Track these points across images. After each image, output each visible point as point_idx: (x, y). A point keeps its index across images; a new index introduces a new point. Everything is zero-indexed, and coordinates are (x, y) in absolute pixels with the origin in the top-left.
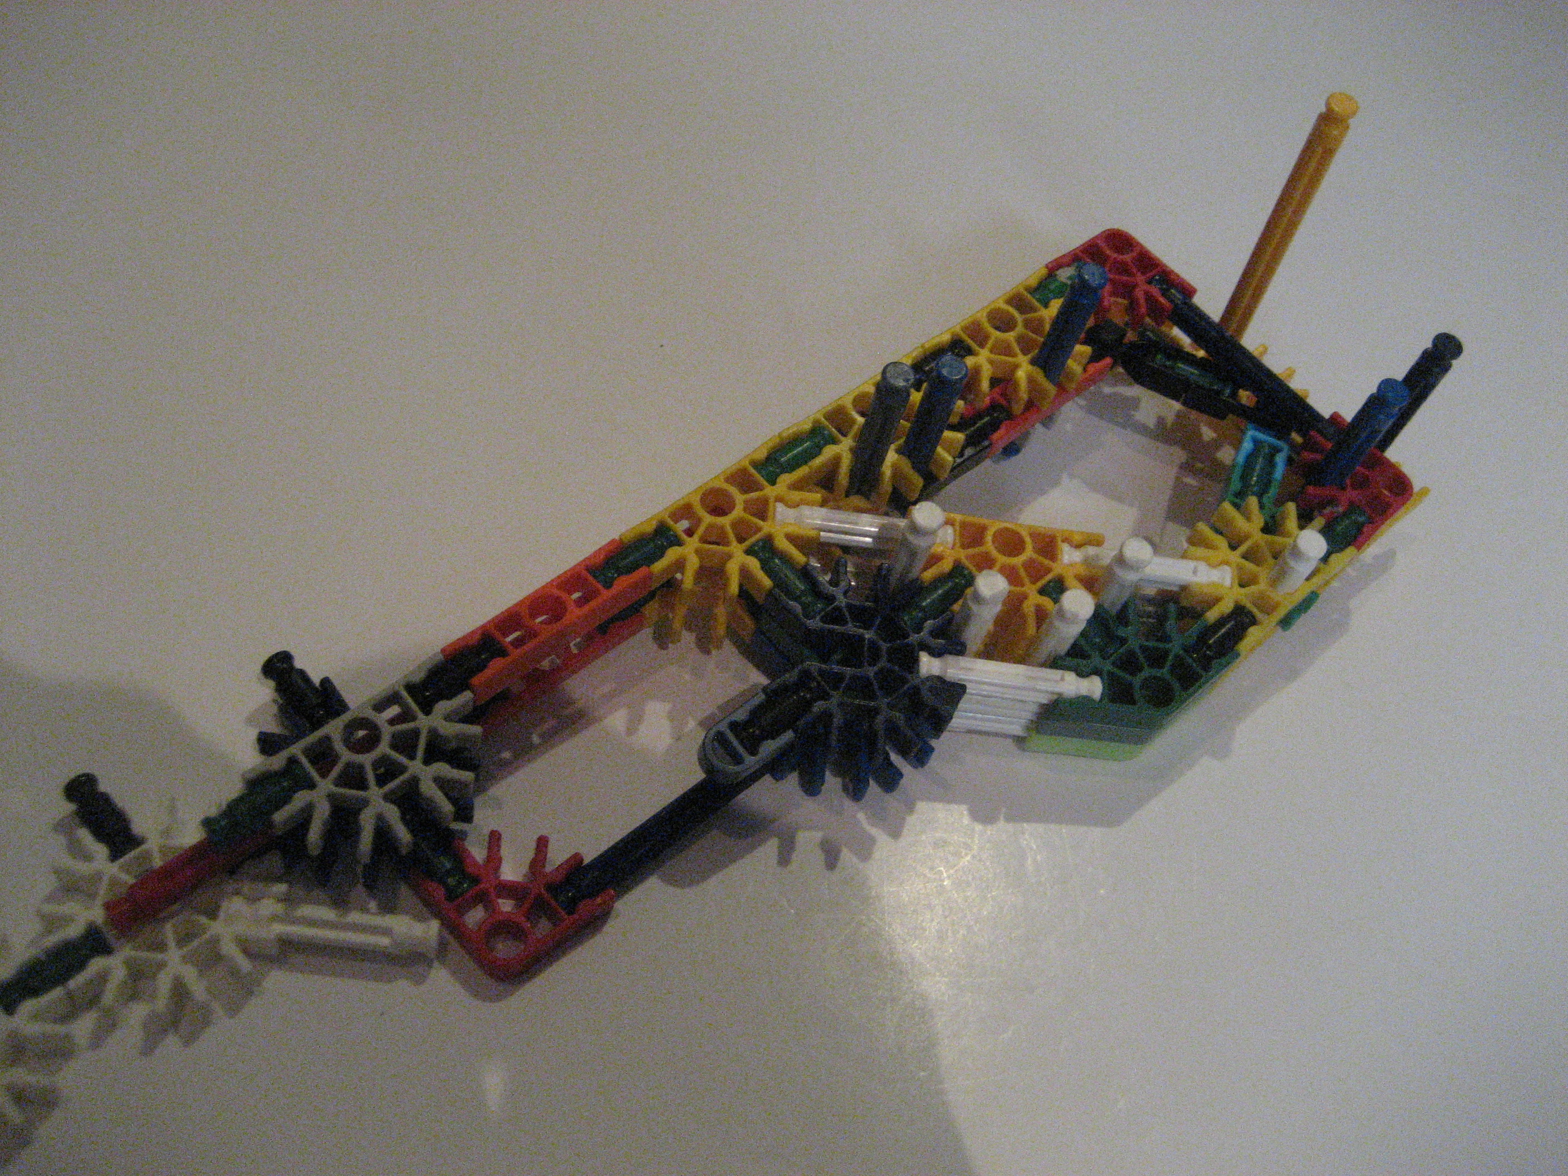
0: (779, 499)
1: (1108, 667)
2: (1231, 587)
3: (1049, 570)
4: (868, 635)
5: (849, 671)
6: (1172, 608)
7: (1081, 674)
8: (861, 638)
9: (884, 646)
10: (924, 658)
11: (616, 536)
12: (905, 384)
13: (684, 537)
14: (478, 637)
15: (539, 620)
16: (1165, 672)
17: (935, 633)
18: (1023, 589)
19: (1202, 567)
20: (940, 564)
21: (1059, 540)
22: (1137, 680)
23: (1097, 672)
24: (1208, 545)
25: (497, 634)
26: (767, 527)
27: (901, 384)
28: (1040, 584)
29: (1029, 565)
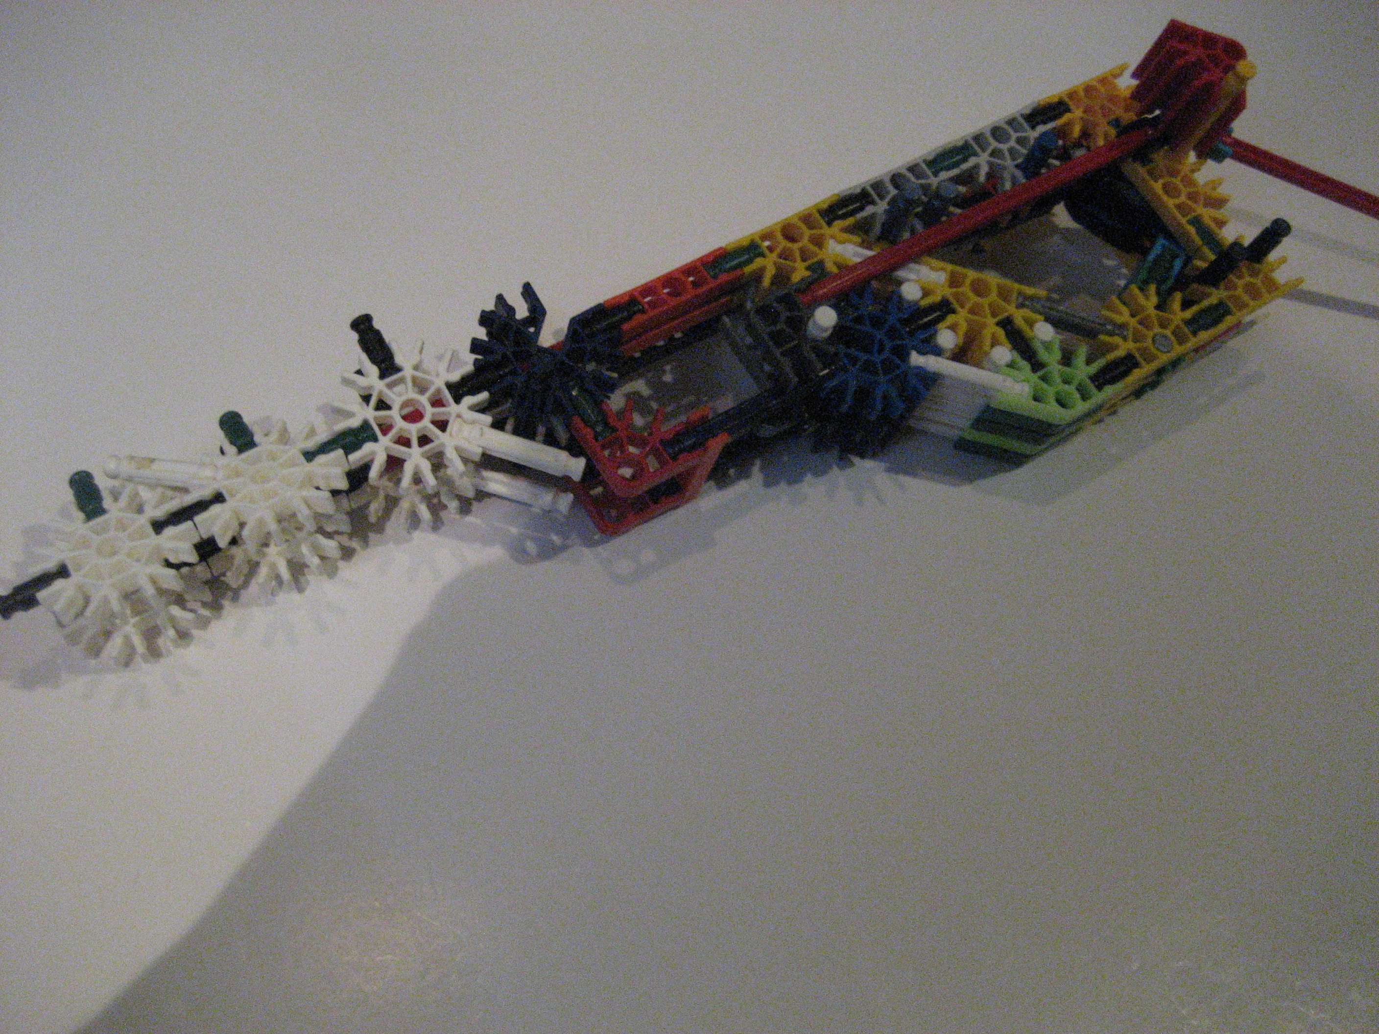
0: (832, 237)
11: (723, 245)
13: (767, 252)
14: (627, 298)
15: (665, 291)
25: (640, 298)
26: (821, 255)
29: (992, 305)
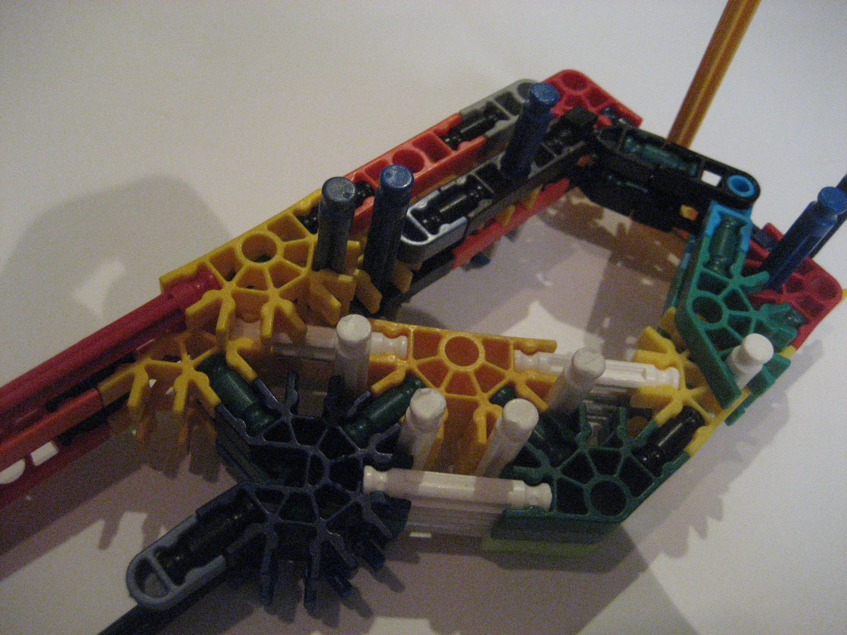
1: (557, 474)
2: (679, 389)
3: (501, 377)
4: (311, 450)
5: (288, 491)
6: (622, 410)
7: (531, 482)
8: (304, 454)
9: (327, 462)
10: (369, 472)
12: (345, 199)
16: (615, 478)
17: (382, 447)
18: (474, 398)
19: (650, 369)
20: (391, 375)
21: (512, 347)
22: (587, 487)
23: (547, 480)
24: (656, 349)
27: (341, 199)
28: (491, 392)
29: (481, 373)
